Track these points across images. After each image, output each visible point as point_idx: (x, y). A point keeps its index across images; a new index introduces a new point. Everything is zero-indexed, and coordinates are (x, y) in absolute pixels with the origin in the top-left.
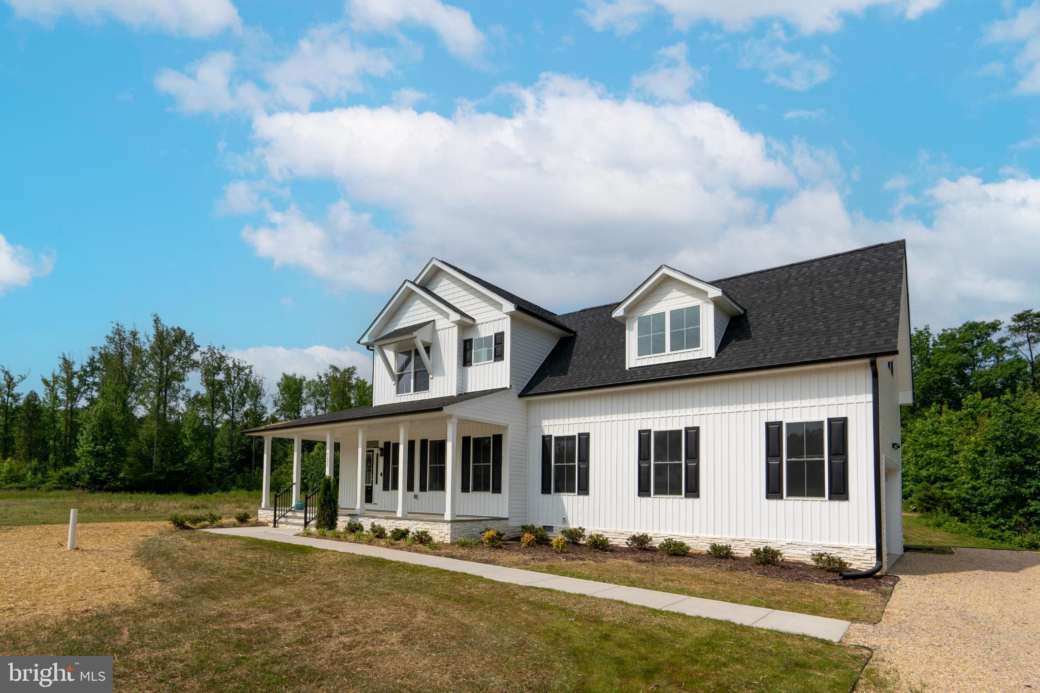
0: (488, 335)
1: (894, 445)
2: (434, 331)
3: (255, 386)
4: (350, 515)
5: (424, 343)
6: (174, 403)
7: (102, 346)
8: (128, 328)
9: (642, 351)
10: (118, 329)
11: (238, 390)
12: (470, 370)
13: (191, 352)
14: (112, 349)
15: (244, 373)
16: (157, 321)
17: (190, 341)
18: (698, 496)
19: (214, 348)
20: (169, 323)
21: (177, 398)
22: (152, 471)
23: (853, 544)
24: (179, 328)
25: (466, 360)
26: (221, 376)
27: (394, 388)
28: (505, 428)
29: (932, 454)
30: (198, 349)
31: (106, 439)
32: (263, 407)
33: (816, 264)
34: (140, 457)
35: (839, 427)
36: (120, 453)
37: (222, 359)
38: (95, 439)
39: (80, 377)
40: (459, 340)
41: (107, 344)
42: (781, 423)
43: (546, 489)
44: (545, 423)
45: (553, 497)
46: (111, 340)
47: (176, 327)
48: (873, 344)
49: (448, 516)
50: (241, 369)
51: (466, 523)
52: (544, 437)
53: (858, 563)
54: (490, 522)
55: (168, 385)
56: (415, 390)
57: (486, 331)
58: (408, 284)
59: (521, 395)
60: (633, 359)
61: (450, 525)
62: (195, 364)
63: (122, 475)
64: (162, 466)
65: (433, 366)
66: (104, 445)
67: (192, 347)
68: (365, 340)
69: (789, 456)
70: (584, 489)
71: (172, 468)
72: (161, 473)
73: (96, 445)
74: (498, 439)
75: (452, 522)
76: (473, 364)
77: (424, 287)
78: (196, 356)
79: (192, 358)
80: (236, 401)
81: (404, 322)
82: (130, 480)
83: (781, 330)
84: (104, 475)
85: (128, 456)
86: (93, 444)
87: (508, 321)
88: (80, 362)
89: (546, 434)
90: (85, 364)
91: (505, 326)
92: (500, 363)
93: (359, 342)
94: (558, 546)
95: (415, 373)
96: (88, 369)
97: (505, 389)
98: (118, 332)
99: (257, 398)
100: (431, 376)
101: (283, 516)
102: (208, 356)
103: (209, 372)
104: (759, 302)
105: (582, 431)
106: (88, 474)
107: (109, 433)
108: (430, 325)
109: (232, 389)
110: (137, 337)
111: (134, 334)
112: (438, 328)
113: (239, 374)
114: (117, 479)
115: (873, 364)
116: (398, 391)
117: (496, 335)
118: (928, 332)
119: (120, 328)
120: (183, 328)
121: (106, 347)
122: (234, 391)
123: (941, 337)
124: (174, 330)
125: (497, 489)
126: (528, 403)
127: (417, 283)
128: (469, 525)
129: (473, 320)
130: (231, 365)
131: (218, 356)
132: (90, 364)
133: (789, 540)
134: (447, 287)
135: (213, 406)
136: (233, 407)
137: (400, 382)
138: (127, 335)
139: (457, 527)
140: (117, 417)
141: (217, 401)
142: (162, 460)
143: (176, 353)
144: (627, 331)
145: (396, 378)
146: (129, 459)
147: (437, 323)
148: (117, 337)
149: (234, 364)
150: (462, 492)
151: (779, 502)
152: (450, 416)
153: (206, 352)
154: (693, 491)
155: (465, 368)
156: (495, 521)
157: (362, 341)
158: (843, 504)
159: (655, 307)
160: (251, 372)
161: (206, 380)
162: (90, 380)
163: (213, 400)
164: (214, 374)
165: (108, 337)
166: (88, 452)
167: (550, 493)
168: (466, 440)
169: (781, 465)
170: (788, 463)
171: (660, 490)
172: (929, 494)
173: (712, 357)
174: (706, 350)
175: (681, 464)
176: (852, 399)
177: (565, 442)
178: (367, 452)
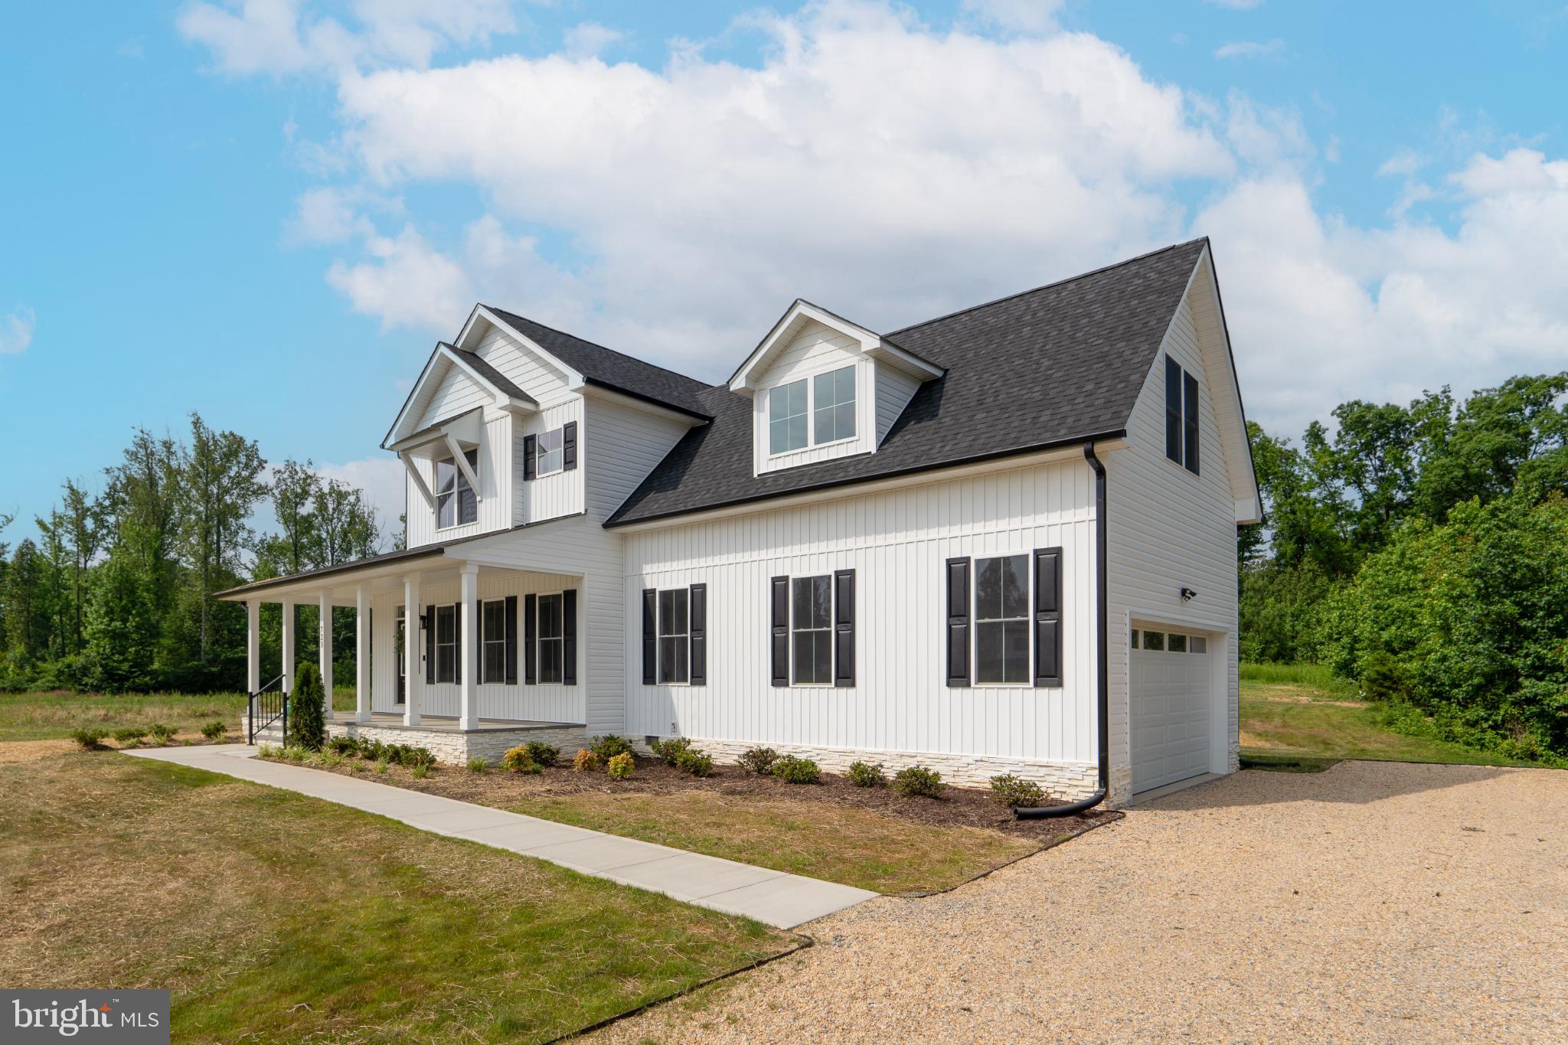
0: (556, 427)
1: (1184, 592)
2: (482, 424)
3: (365, 524)
4: (348, 724)
5: (462, 445)
6: (233, 553)
7: (120, 467)
8: (158, 436)
9: (776, 447)
10: (142, 439)
11: (339, 529)
12: (535, 486)
13: (254, 472)
14: (137, 471)
15: (346, 502)
16: (197, 423)
17: (252, 454)
18: (853, 685)
19: (295, 463)
20: (217, 426)
21: (236, 545)
22: (200, 660)
23: (1069, 759)
24: (232, 434)
25: (528, 472)
26: (308, 508)
27: (433, 519)
28: (580, 579)
30: (264, 465)
31: (126, 611)
33: (1071, 286)
34: (180, 636)
35: (1050, 563)
36: (152, 632)
37: (309, 479)
38: (110, 612)
39: (96, 517)
40: (514, 438)
41: (126, 462)
42: (968, 559)
43: (648, 678)
44: (647, 569)
45: (658, 689)
46: (133, 456)
47: (227, 433)
49: (464, 725)
50: (341, 496)
51: (498, 734)
52: (645, 592)
53: (1074, 791)
54: (547, 731)
55: (222, 522)
56: (461, 521)
57: (552, 423)
58: (443, 349)
59: (607, 525)
60: (765, 461)
61: (465, 738)
62: (262, 491)
63: (156, 666)
64: (214, 651)
65: (481, 482)
66: (125, 621)
67: (255, 463)
68: (392, 441)
69: (979, 616)
70: (699, 677)
71: (230, 655)
72: (212, 662)
73: (112, 620)
74: (571, 596)
75: (467, 732)
76: (537, 477)
77: (471, 356)
78: (265, 477)
79: (255, 481)
80: (336, 546)
81: (442, 413)
82: (165, 673)
83: (980, 402)
84: (125, 666)
85: (163, 636)
86: (107, 619)
87: (581, 404)
88: (95, 491)
89: (649, 587)
90: (101, 495)
91: (576, 412)
92: (571, 473)
93: (382, 446)
94: (615, 770)
95: (460, 493)
96: (107, 503)
97: (579, 514)
98: (144, 444)
99: (365, 540)
100: (478, 499)
101: (265, 727)
102: (285, 476)
103: (288, 503)
104: (970, 355)
105: (695, 582)
106: (101, 666)
107: (131, 602)
108: (476, 414)
109: (330, 528)
110: (173, 450)
111: (168, 445)
112: (487, 419)
113: (339, 504)
114: (145, 674)
115: (1090, 455)
116: (439, 524)
117: (566, 427)
118: (1448, 397)
119: (146, 436)
120: (238, 433)
121: (123, 469)
122: (333, 530)
123: (1471, 404)
124: (225, 437)
125: (571, 679)
126: (624, 537)
127: (459, 346)
128: (502, 736)
129: (535, 403)
130: (326, 490)
131: (303, 476)
132: (109, 496)
133: (979, 755)
134: (502, 351)
135: (296, 555)
136: (332, 555)
137: (443, 510)
138: (158, 448)
139: (480, 740)
140: (144, 577)
141: (303, 547)
142: (213, 644)
143: (232, 474)
144: (755, 413)
145: (436, 503)
146: (165, 642)
147: (486, 411)
148: (142, 452)
149: (332, 488)
150: (526, 683)
151: (966, 692)
152: (464, 563)
153: (283, 470)
154: (846, 677)
155: (528, 482)
156: (557, 730)
157: (387, 445)
158: (1055, 693)
159: (794, 371)
160: (358, 499)
161: (283, 516)
162: (112, 519)
163: (295, 545)
164: (297, 504)
165: (127, 452)
166: (100, 632)
167: (654, 683)
168: (530, 599)
169: (967, 630)
170: (979, 626)
171: (803, 677)
172: (1384, 670)
173: (874, 451)
174: (865, 440)
175: (830, 632)
176: (1069, 516)
177: (674, 601)
178: (400, 623)
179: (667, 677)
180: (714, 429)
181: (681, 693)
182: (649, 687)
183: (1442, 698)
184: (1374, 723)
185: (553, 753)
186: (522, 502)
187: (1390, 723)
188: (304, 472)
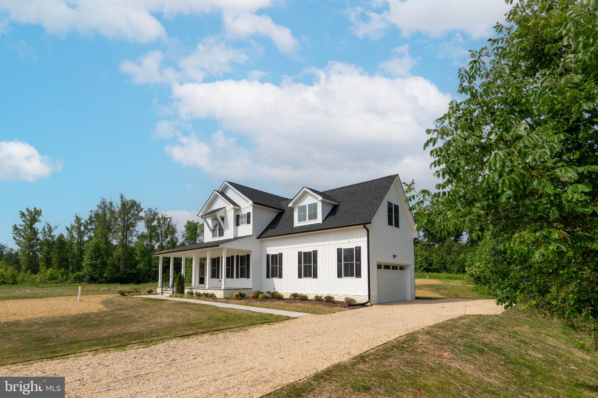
0: (245, 213)
2: (226, 211)
3: (173, 229)
4: (190, 289)
5: (220, 217)
6: (131, 238)
8: (108, 201)
9: (299, 220)
10: (103, 202)
11: (164, 230)
12: (239, 227)
13: (139, 212)
14: (100, 211)
15: (167, 221)
16: (122, 197)
17: (138, 206)
18: (317, 278)
19: (151, 209)
20: (128, 198)
21: (132, 236)
22: (120, 273)
23: (362, 294)
24: (133, 200)
25: (237, 224)
26: (155, 223)
27: (212, 235)
28: (251, 252)
30: (143, 210)
31: (97, 258)
32: (177, 239)
34: (114, 266)
35: (358, 250)
36: (104, 264)
37: (156, 214)
38: (92, 258)
39: (85, 226)
40: (234, 215)
41: (97, 209)
42: (342, 248)
43: (268, 277)
44: (268, 249)
45: (271, 279)
46: (100, 207)
47: (131, 200)
48: (367, 219)
49: (223, 288)
50: (165, 219)
52: (267, 255)
54: (242, 289)
55: (128, 229)
56: (219, 236)
57: (244, 212)
58: (215, 192)
59: (258, 238)
60: (297, 224)
62: (142, 218)
63: (105, 275)
64: (125, 270)
65: (225, 226)
66: (96, 261)
67: (140, 209)
68: (200, 214)
69: (344, 262)
70: (281, 276)
71: (130, 272)
72: (124, 274)
73: (92, 260)
74: (248, 256)
75: (224, 290)
76: (240, 225)
77: (223, 193)
78: (142, 214)
79: (139, 215)
80: (163, 236)
81: (215, 207)
82: (109, 278)
83: (345, 212)
84: (97, 275)
85: (108, 266)
87: (252, 208)
88: (85, 218)
89: (268, 253)
90: (87, 219)
91: (250, 210)
92: (249, 225)
93: (198, 216)
94: (260, 298)
95: (219, 229)
96: (89, 222)
97: (251, 235)
98: (103, 203)
99: (173, 234)
100: (224, 230)
101: (166, 290)
102: (148, 213)
103: (149, 222)
104: (345, 199)
105: (280, 252)
106: (89, 275)
107: (99, 254)
108: (224, 209)
109: (161, 229)
110: (113, 205)
111: (111, 203)
112: (227, 210)
113: (164, 222)
114: (103, 278)
115: (366, 227)
116: (213, 236)
117: (248, 213)
120: (135, 200)
121: (97, 211)
124: (130, 201)
125: (248, 277)
126: (262, 241)
127: (219, 191)
128: (232, 291)
129: (240, 207)
130: (160, 217)
132: (90, 219)
134: (231, 193)
135: (151, 239)
136: (162, 238)
137: (214, 232)
138: (108, 204)
139: (227, 292)
140: (102, 246)
141: (153, 236)
142: (125, 268)
143: (132, 213)
144: (294, 212)
145: (212, 231)
146: (108, 267)
147: (227, 208)
148: (103, 205)
149: (162, 217)
150: (237, 278)
151: (341, 279)
152: (223, 248)
153: (148, 211)
154: (315, 276)
155: (237, 227)
156: (245, 290)
158: (359, 279)
159: (303, 202)
161: (147, 226)
162: (90, 227)
163: (151, 236)
164: (151, 222)
165: (98, 205)
166: (88, 264)
167: (269, 278)
168: (238, 256)
169: (342, 265)
170: (344, 264)
171: (305, 276)
173: (321, 223)
174: (319, 220)
175: (312, 265)
176: (362, 239)
177: (274, 257)
178: (200, 262)
179: (272, 277)
180: (285, 213)
181: (276, 280)
182: (268, 279)
185: (245, 295)
186: (236, 231)
188: (154, 212)
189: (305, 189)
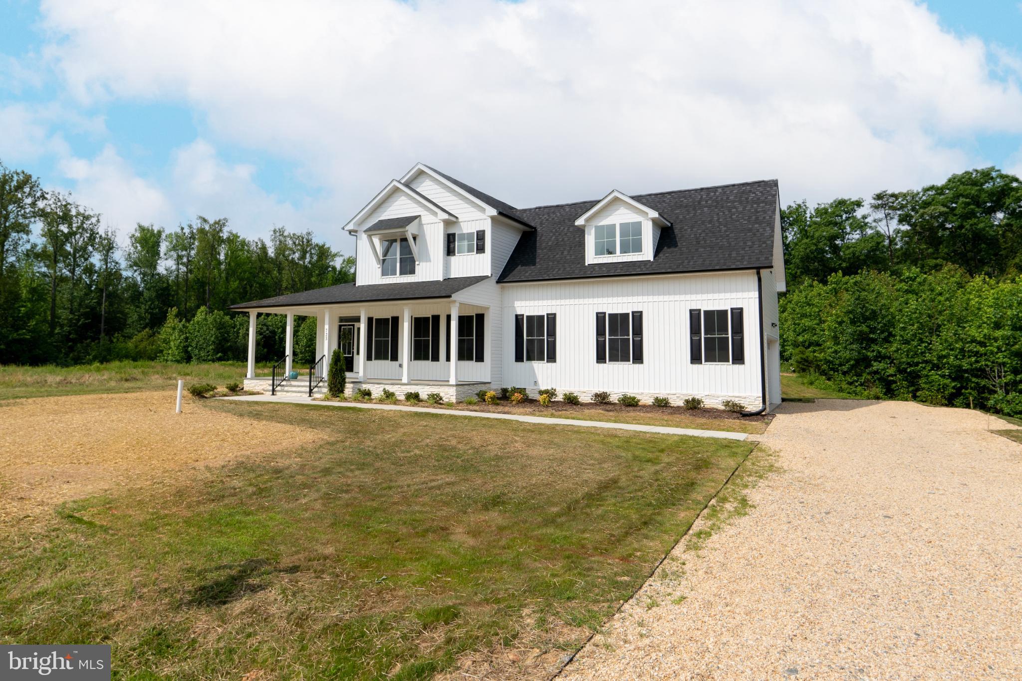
0: (470, 231)
1: (773, 324)
2: (421, 225)
4: (353, 383)
5: (412, 235)
6: (13, 258)
9: (599, 252)
11: (81, 242)
12: (453, 259)
15: (89, 222)
18: (642, 363)
25: (450, 251)
27: (380, 270)
28: (486, 309)
29: (806, 322)
33: (721, 190)
35: (738, 314)
40: (444, 234)
42: (700, 310)
43: (519, 358)
44: (517, 304)
45: (526, 364)
48: (758, 259)
49: (452, 382)
50: (86, 218)
51: (465, 386)
53: (751, 407)
54: (479, 385)
56: (401, 274)
57: (469, 228)
58: (394, 183)
59: (498, 282)
60: (591, 257)
61: (454, 388)
65: (419, 254)
68: (351, 227)
69: (705, 334)
70: (552, 358)
74: (480, 318)
75: (456, 386)
76: (456, 255)
80: (78, 255)
81: (388, 214)
83: (698, 243)
87: (490, 222)
89: (519, 313)
91: (487, 226)
92: (481, 255)
94: (544, 402)
95: (402, 259)
97: (486, 277)
100: (417, 263)
101: (279, 385)
104: (681, 217)
105: (550, 312)
108: (417, 221)
112: (423, 222)
113: (83, 223)
115: (758, 273)
116: (385, 274)
117: (478, 232)
118: (805, 206)
122: (76, 243)
123: (816, 211)
125: (480, 358)
126: (502, 288)
127: (404, 181)
129: (457, 218)
134: (429, 188)
135: (55, 261)
136: (74, 261)
137: (384, 266)
139: (460, 390)
144: (586, 236)
145: (381, 262)
147: (423, 218)
151: (700, 366)
152: (454, 301)
154: (638, 358)
155: (449, 257)
156: (482, 385)
158: (741, 367)
159: (608, 220)
161: (49, 231)
167: (523, 361)
169: (700, 340)
170: (705, 338)
171: (613, 358)
172: (804, 357)
173: (652, 260)
174: (647, 253)
175: (629, 339)
176: (746, 295)
177: (536, 322)
178: (340, 326)
179: (530, 358)
180: (539, 234)
181: (542, 366)
182: (519, 363)
183: (834, 371)
184: (803, 384)
187: (811, 383)
189: (616, 194)
